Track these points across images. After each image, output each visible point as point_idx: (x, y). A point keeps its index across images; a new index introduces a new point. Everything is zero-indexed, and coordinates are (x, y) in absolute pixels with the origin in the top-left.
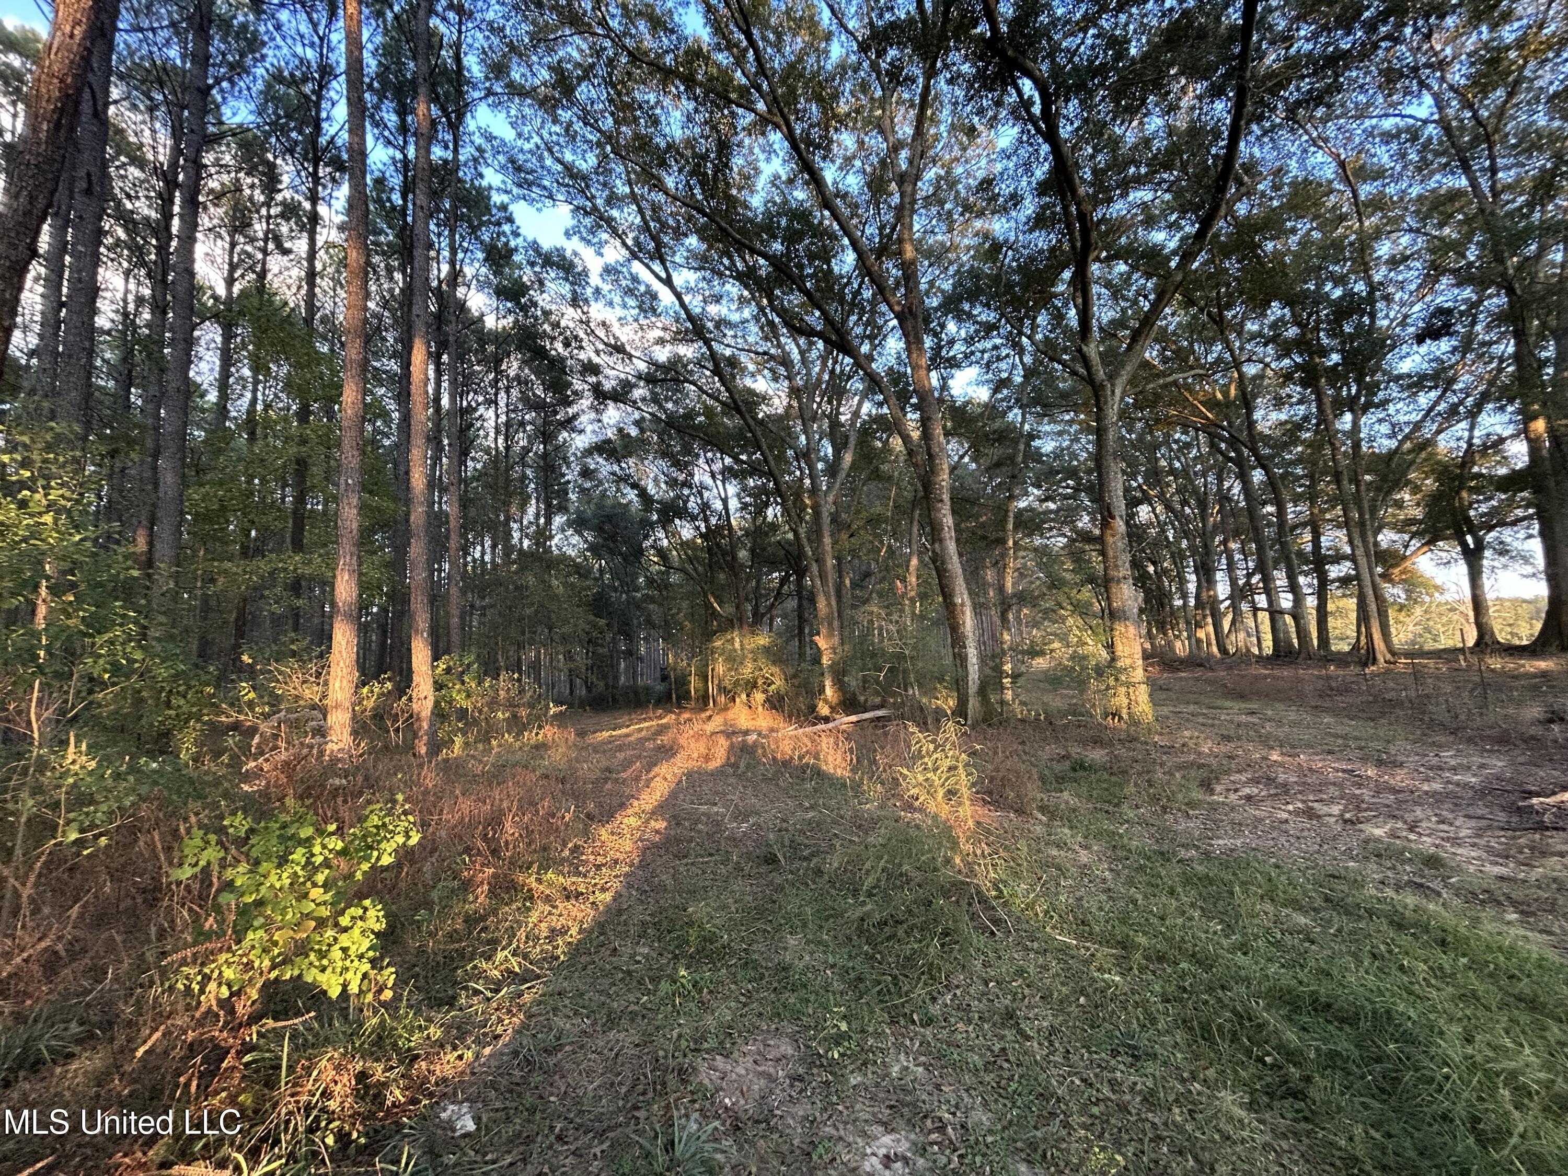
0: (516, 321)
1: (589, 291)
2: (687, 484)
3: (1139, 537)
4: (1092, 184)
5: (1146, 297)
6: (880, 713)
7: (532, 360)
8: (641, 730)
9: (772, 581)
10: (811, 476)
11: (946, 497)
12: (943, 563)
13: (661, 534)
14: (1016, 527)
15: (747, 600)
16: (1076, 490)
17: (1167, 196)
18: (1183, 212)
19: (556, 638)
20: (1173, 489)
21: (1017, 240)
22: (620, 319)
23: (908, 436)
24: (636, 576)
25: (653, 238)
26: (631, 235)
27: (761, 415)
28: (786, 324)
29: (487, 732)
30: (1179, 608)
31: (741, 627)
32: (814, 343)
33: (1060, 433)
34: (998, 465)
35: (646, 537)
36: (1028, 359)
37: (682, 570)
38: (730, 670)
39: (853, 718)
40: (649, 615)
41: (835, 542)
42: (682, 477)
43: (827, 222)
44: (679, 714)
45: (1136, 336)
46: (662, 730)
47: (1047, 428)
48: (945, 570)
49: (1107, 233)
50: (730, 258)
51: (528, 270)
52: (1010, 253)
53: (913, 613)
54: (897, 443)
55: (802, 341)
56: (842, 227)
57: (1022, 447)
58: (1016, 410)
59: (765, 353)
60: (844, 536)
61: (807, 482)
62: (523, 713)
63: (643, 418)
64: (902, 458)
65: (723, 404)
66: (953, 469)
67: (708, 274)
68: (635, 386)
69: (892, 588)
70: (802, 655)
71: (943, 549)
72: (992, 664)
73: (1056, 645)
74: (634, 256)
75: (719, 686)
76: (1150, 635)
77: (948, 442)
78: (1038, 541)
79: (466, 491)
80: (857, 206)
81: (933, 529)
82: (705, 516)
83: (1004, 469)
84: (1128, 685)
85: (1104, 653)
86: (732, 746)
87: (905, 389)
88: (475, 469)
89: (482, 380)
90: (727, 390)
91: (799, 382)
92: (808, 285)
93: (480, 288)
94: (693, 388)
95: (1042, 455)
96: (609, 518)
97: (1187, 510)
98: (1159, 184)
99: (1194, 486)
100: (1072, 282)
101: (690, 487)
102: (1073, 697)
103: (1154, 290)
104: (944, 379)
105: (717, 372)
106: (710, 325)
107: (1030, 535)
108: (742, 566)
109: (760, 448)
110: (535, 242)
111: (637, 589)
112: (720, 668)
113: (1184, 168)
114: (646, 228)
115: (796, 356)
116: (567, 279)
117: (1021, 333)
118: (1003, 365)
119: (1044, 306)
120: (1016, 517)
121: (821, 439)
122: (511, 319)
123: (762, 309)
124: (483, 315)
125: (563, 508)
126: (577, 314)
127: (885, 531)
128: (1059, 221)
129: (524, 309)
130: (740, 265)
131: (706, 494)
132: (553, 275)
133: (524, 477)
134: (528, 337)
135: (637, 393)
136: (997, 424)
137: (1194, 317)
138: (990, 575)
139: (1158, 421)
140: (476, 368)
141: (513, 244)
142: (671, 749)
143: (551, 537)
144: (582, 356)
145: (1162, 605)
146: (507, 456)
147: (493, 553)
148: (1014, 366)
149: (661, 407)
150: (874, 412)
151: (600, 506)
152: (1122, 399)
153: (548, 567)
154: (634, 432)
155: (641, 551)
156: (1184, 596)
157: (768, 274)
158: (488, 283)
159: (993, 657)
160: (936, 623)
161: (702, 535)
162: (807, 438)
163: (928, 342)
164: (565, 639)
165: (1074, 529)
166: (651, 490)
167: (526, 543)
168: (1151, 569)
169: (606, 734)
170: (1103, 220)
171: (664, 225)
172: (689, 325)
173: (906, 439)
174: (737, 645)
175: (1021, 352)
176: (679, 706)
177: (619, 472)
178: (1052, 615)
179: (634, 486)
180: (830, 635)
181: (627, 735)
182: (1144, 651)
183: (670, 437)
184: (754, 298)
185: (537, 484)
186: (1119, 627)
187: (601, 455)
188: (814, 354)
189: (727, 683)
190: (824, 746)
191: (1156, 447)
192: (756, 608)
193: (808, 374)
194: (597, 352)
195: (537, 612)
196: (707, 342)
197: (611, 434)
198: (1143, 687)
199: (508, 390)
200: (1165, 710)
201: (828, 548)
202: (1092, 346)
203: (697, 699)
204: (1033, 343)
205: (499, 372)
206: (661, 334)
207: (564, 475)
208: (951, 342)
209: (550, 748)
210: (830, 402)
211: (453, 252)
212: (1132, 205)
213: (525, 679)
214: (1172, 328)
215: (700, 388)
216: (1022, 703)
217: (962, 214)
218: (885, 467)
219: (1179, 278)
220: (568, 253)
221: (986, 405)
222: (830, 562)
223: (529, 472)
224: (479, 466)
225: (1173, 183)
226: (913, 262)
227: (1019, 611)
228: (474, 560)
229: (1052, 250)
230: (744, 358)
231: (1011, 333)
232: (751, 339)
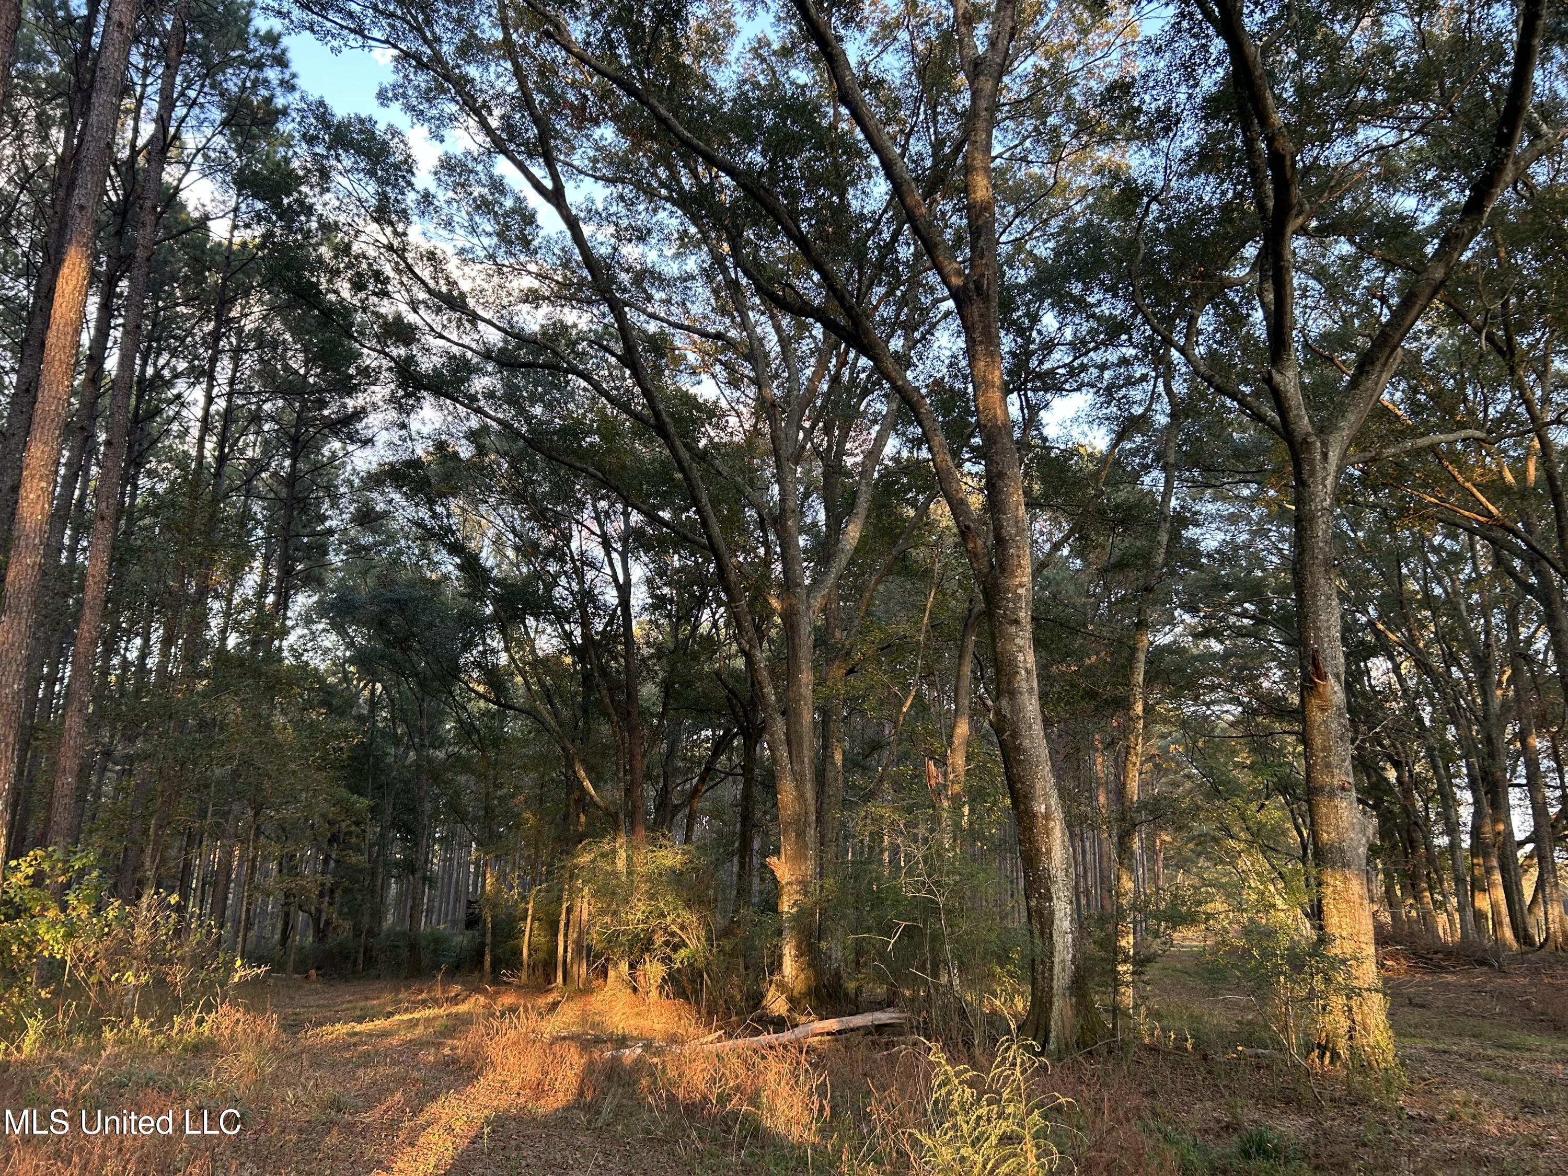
0: (268, 236)
1: (411, 198)
2: (557, 553)
3: (1369, 715)
4: (1294, 108)
5: (1384, 300)
6: (883, 1017)
7: (290, 306)
8: (414, 1024)
9: (697, 744)
10: (784, 557)
11: (1024, 615)
12: (1015, 735)
13: (497, 643)
14: (1150, 680)
15: (648, 777)
16: (1259, 621)
17: (1419, 141)
18: (1445, 167)
19: (268, 828)
20: (1429, 634)
21: (1166, 187)
22: (462, 251)
23: (963, 502)
24: (438, 717)
25: (536, 121)
26: (497, 112)
27: (703, 443)
28: (760, 290)
29: (98, 1012)
30: (1443, 851)
31: (632, 830)
32: (808, 327)
33: (1233, 519)
34: (1121, 565)
35: (468, 645)
36: (1179, 387)
37: (529, 713)
38: (602, 912)
39: (832, 1024)
40: (457, 794)
41: (820, 682)
42: (547, 541)
43: (844, 126)
44: (494, 997)
45: (1365, 364)
46: (457, 1025)
47: (1211, 508)
48: (1018, 749)
49: (1320, 190)
50: (670, 167)
51: (302, 149)
52: (1154, 207)
53: (957, 826)
54: (941, 512)
55: (785, 321)
56: (869, 138)
57: (1164, 538)
58: (1155, 473)
59: (718, 336)
60: (837, 671)
61: (778, 567)
62: (178, 975)
63: (485, 429)
64: (950, 540)
65: (636, 416)
66: (1040, 567)
67: (628, 191)
68: (478, 370)
69: (919, 775)
70: (743, 892)
71: (1017, 709)
72: (1098, 934)
73: (1218, 905)
74: (500, 147)
75: (578, 943)
76: (1389, 899)
77: (1033, 518)
78: (1189, 709)
79: (128, 533)
80: (897, 104)
81: (998, 672)
82: (584, 614)
83: (1132, 574)
84: (1352, 992)
85: (1307, 929)
86: (590, 1067)
87: (962, 418)
88: (152, 492)
89: (190, 333)
90: (646, 393)
91: (775, 390)
92: (804, 226)
93: (208, 172)
94: (583, 383)
95: (1199, 554)
96: (401, 605)
97: (1456, 673)
98: (1407, 120)
99: (1467, 631)
100: (1259, 263)
101: (561, 560)
102: (1245, 1009)
103: (1398, 290)
104: (1032, 412)
105: (629, 360)
106: (625, 278)
107: (1175, 696)
108: (645, 713)
109: (695, 501)
110: (321, 103)
111: (439, 743)
112: (584, 908)
113: (1445, 101)
114: (526, 101)
115: (772, 343)
116: (372, 173)
117: (1168, 342)
118: (1136, 394)
119: (1210, 299)
120: (1149, 662)
121: (807, 495)
122: (258, 231)
123: (718, 260)
124: (206, 218)
125: (312, 580)
126: (385, 235)
127: (912, 666)
128: (1240, 163)
129: (287, 216)
130: (686, 181)
131: (590, 575)
132: (348, 162)
133: (246, 515)
134: (288, 267)
135: (479, 384)
136: (1123, 494)
137: (1465, 340)
138: (1101, 765)
139: (1403, 511)
140: (181, 309)
141: (280, 102)
142: (470, 1065)
143: (284, 632)
144: (385, 308)
145: (1412, 843)
146: (218, 475)
147: (165, 653)
148: (1154, 397)
149: (522, 411)
150: (905, 454)
151: (386, 581)
152: (1341, 470)
153: (270, 688)
154: (465, 451)
155: (454, 672)
156: (1452, 829)
157: (734, 203)
158: (227, 168)
159: (1102, 920)
160: (998, 848)
161: (574, 650)
162: (782, 491)
163: (1007, 343)
164: (285, 831)
165: (1255, 692)
166: (488, 558)
167: (232, 640)
168: (1392, 775)
169: (341, 1029)
170: (1313, 168)
171: (558, 102)
172: (585, 273)
173: (958, 507)
174: (621, 865)
175: (1167, 371)
176: (496, 980)
177: (429, 523)
178: (1211, 847)
179: (456, 549)
180: (799, 857)
181: (384, 1034)
182: (1379, 928)
183: (533, 468)
184: (705, 239)
185: (268, 530)
186: (1333, 880)
187: (398, 488)
188: (806, 345)
189: (594, 938)
190: (771, 1076)
191: (1400, 557)
192: (664, 794)
193: (793, 378)
194: (414, 306)
195: (236, 774)
196: (616, 308)
197: (421, 450)
198: (1377, 997)
199: (237, 354)
200: (1419, 1046)
201: (807, 691)
202: (1290, 374)
203: (533, 968)
204: (1189, 361)
205: (223, 321)
206: (536, 284)
207: (323, 518)
208: (1048, 346)
209: (224, 1052)
210: (827, 431)
211: (167, 104)
212: (1364, 149)
213: (193, 908)
214: (1426, 356)
215: (596, 386)
216: (1154, 1015)
217: (1076, 135)
218: (919, 554)
219: (1439, 274)
220: (381, 127)
221: (1103, 460)
222: (808, 716)
223: (257, 508)
224: (161, 488)
225: (1429, 121)
226: (987, 207)
227: (1151, 837)
228: (125, 664)
229: (1226, 208)
230: (680, 340)
231: (1151, 339)
232: (696, 309)
